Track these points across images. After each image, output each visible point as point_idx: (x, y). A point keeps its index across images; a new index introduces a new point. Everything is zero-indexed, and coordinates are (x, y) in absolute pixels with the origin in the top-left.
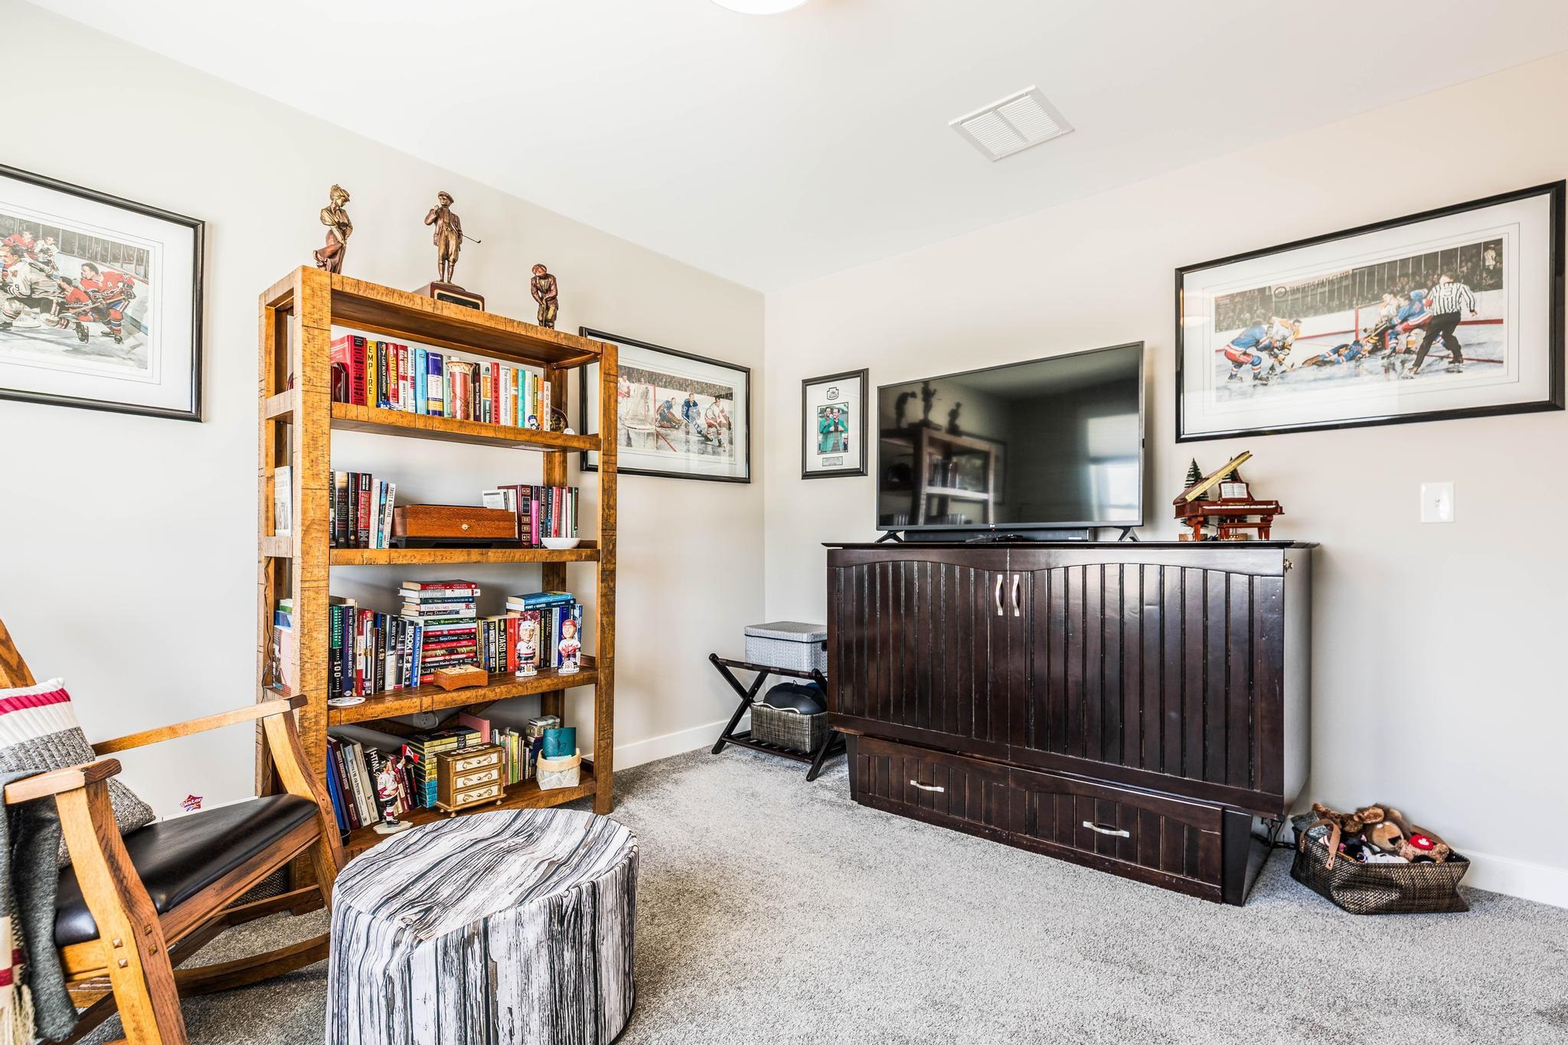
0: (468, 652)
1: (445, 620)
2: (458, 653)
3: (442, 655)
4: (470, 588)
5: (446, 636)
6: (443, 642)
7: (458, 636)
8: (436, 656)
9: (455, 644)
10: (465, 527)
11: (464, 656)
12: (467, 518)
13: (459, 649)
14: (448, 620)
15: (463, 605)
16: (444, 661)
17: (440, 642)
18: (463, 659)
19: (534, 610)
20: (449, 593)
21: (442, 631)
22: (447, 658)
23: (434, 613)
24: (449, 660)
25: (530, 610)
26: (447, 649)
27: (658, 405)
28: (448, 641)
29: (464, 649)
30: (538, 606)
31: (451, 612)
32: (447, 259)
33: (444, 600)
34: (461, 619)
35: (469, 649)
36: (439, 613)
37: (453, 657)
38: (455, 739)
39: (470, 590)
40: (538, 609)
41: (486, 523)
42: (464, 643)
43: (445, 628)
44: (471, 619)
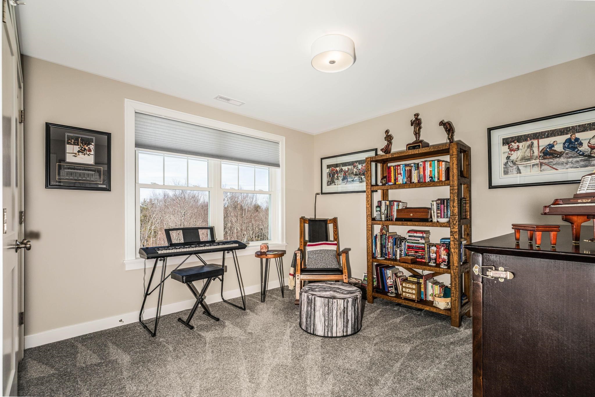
0: (422, 254)
1: (415, 242)
2: (418, 253)
3: (414, 253)
4: (422, 233)
5: (414, 247)
6: (414, 249)
7: (419, 248)
8: (412, 253)
9: (417, 250)
10: (411, 215)
11: (420, 254)
12: (412, 212)
13: (419, 252)
14: (416, 242)
15: (420, 239)
16: (414, 254)
17: (413, 249)
18: (420, 255)
19: (444, 243)
20: (415, 234)
21: (413, 246)
22: (415, 254)
23: (412, 240)
24: (415, 255)
25: (442, 243)
26: (415, 251)
27: (541, 149)
28: (416, 249)
29: (420, 252)
30: (445, 242)
31: (417, 240)
32: (417, 134)
33: (415, 237)
34: (419, 243)
35: (422, 253)
36: (413, 240)
37: (417, 254)
38: (416, 279)
39: (422, 234)
40: (445, 243)
41: (418, 213)
42: (420, 250)
43: (415, 245)
44: (423, 243)
